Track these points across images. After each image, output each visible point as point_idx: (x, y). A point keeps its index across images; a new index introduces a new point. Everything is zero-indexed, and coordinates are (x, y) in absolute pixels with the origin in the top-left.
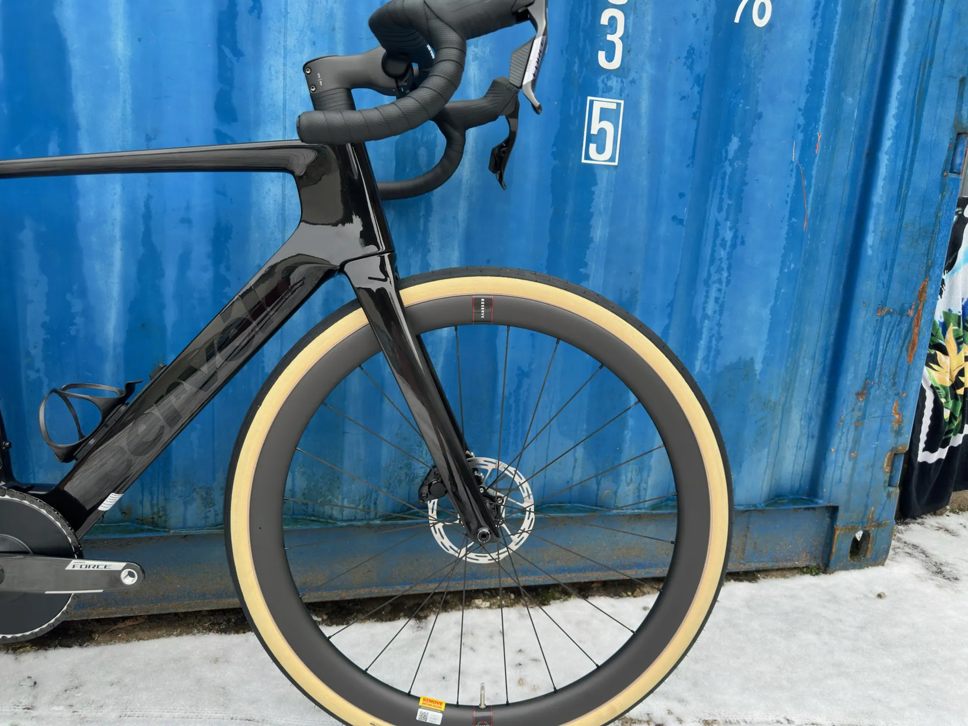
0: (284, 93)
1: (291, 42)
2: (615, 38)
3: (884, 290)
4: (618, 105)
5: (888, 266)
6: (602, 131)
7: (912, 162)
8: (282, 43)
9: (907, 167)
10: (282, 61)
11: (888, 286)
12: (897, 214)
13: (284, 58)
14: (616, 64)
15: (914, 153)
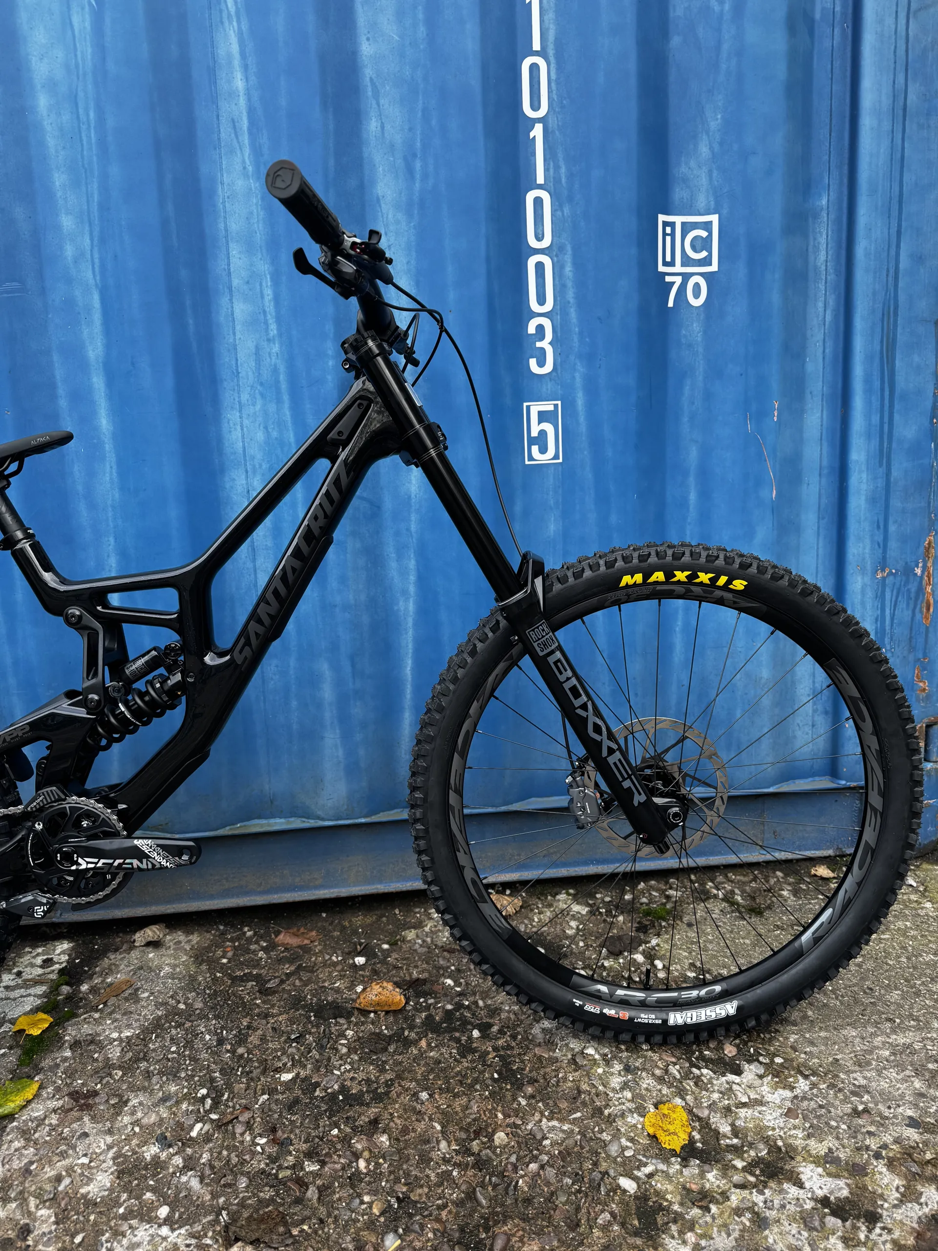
0: (243, 442)
1: (245, 397)
2: (545, 344)
3: (881, 551)
4: (556, 406)
5: (883, 525)
6: (543, 433)
7: (891, 414)
8: (237, 399)
9: (886, 419)
10: (238, 414)
11: (884, 546)
12: (882, 471)
13: (240, 411)
14: (548, 368)
15: (891, 406)
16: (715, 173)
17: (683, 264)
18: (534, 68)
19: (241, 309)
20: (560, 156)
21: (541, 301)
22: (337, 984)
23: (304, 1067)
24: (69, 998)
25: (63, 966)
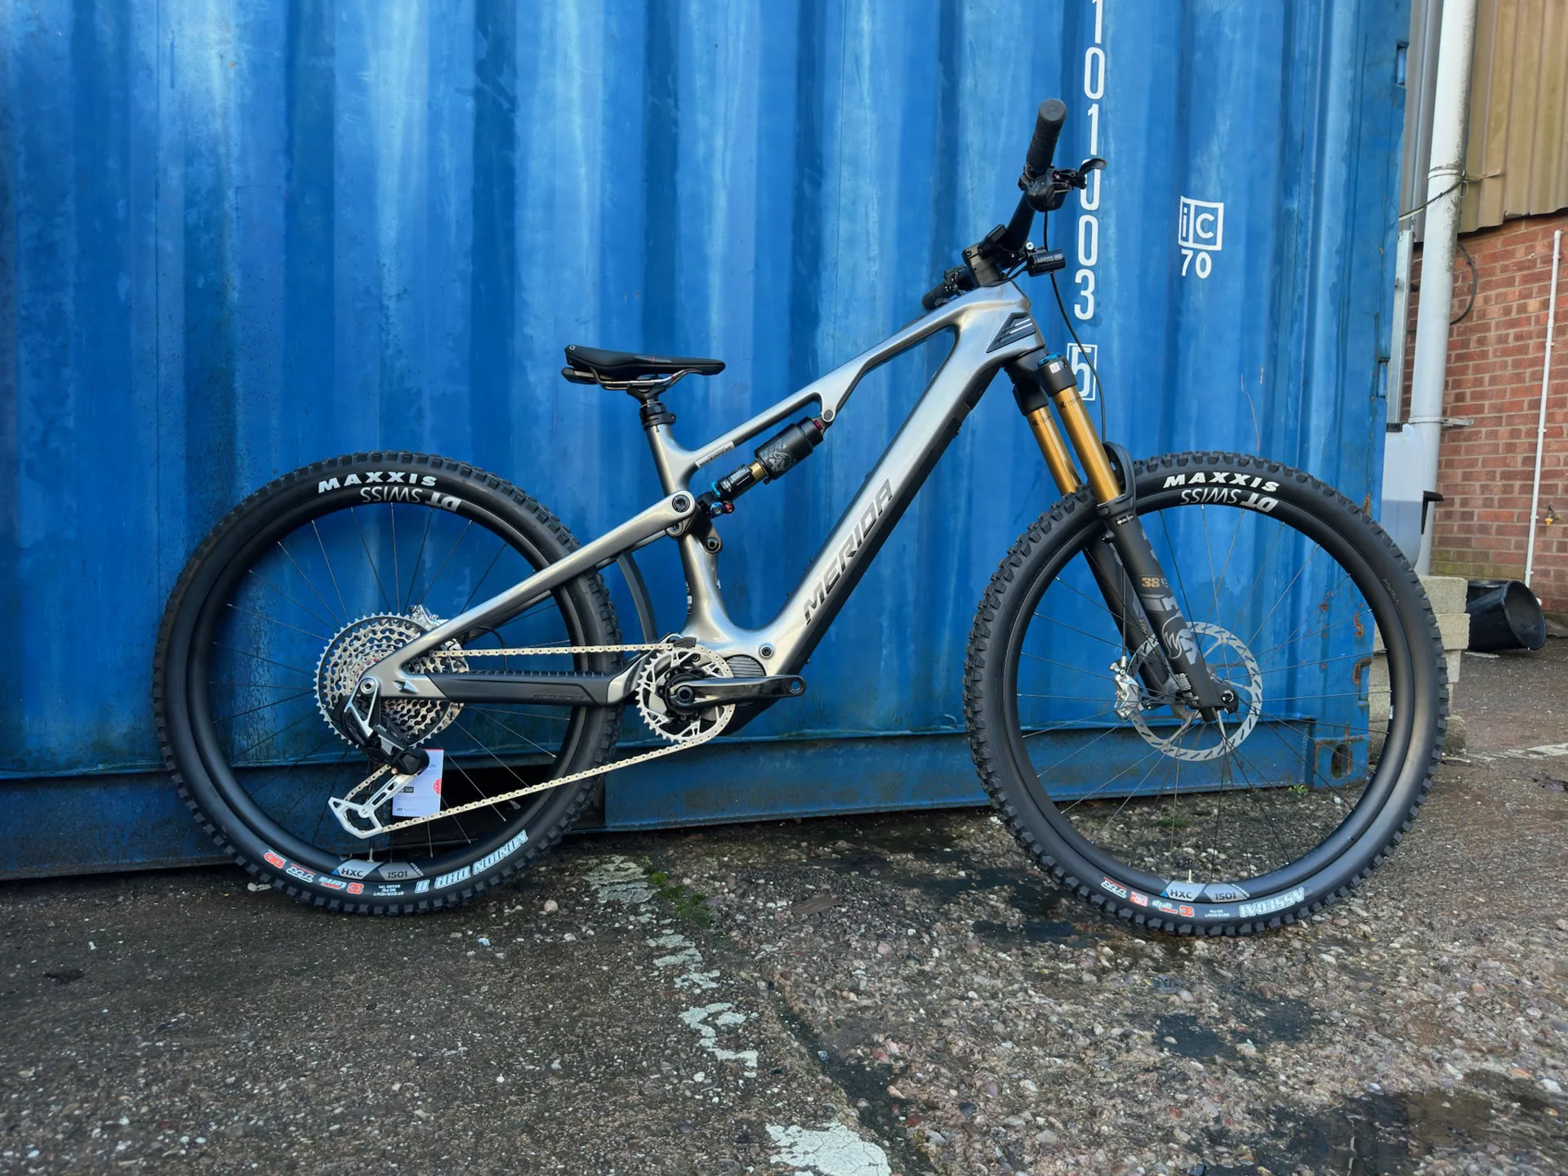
2: (1087, 293)
4: (1093, 349)
6: (1081, 372)
7: (1343, 388)
8: (833, 312)
9: (1340, 391)
10: (832, 326)
12: (1335, 436)
14: (1089, 315)
15: (1344, 381)
16: (1222, 168)
17: (1195, 241)
18: (1095, 57)
19: (844, 227)
20: (1110, 133)
21: (1088, 256)
22: (938, 871)
23: (980, 917)
24: (682, 887)
25: (642, 870)
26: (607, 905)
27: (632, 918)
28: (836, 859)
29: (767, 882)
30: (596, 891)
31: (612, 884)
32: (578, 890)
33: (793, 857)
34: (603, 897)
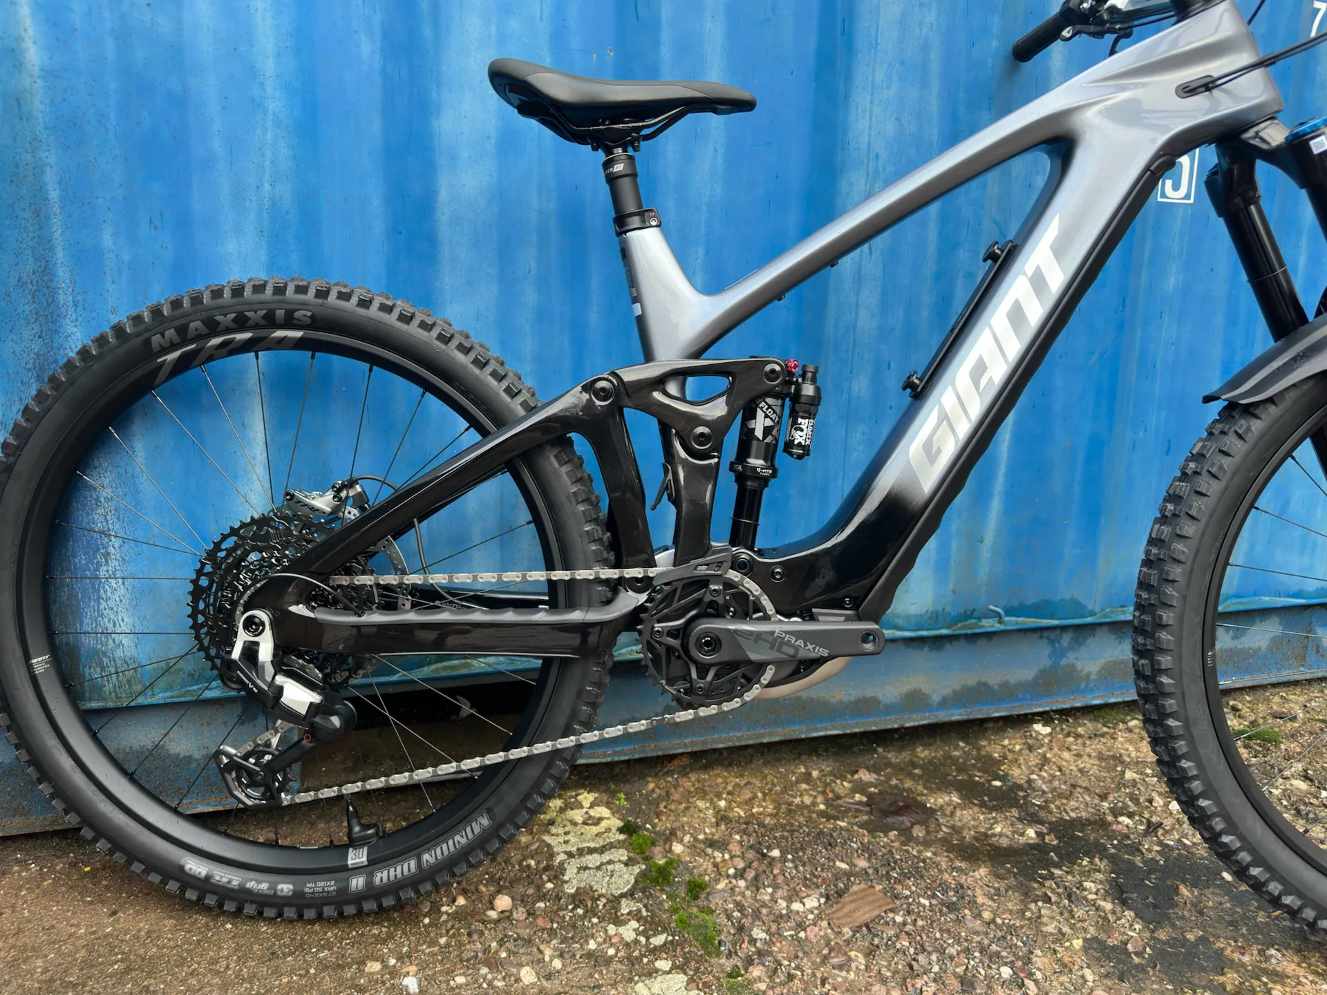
22: (998, 829)
23: (1085, 930)
24: (673, 863)
25: (620, 824)
26: (578, 898)
27: (612, 929)
28: (860, 803)
29: (783, 859)
30: (562, 869)
31: (581, 852)
32: (538, 863)
33: (808, 800)
34: (573, 881)
